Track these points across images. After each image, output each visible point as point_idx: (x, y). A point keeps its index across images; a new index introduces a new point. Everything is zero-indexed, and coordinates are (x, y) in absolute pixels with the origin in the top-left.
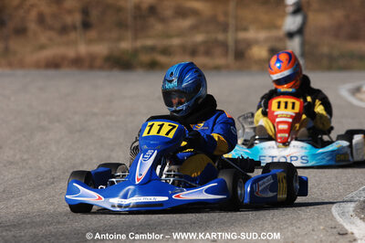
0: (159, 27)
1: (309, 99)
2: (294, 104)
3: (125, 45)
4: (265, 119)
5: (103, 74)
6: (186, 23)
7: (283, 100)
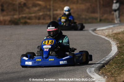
0: (27, 10)
5: (9, 26)
6: (37, 9)
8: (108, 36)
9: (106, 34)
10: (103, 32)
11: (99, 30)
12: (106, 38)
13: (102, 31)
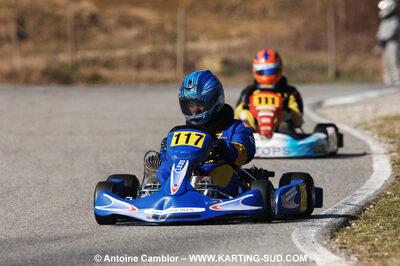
0: (101, 38)
1: (286, 95)
2: (273, 100)
3: (65, 58)
4: (246, 111)
5: (40, 89)
7: (263, 96)
10: (346, 113)
11: (332, 107)
12: (357, 133)
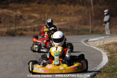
0: (23, 22)
3: (12, 28)
6: (32, 21)
8: (100, 47)
9: (98, 45)
10: (95, 43)
11: (91, 41)
12: (98, 49)
13: (93, 42)
